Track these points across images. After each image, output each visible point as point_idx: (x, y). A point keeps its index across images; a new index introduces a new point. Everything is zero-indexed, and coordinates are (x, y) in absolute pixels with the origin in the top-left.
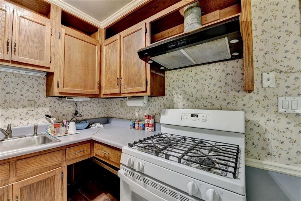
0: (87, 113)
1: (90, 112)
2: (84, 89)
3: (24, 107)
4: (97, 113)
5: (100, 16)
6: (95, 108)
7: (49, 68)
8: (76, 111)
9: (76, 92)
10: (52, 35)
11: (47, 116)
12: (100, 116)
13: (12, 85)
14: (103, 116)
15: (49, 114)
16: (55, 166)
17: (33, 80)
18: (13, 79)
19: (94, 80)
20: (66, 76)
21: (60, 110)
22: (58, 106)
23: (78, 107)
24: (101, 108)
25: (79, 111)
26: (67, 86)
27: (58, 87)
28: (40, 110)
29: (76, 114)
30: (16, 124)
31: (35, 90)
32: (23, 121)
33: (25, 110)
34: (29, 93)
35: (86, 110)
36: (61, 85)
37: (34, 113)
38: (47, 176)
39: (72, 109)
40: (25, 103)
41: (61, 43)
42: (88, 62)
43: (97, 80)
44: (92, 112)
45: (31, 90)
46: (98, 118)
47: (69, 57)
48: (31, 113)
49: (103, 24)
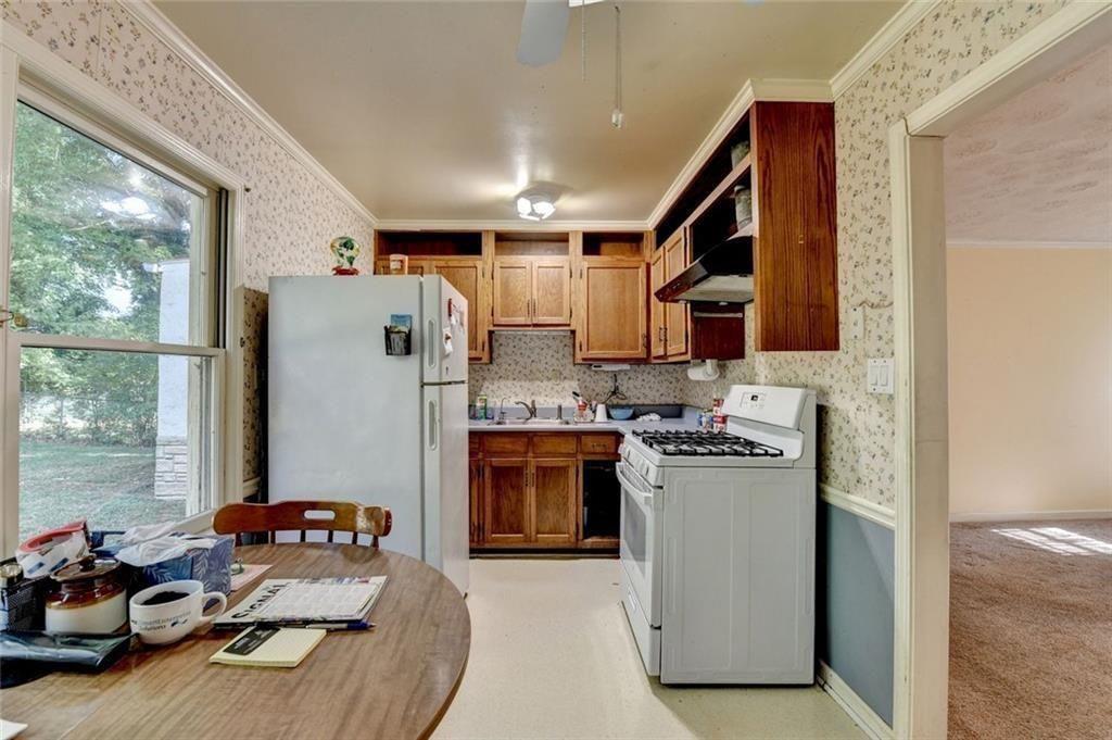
0: (636, 392)
1: (643, 391)
2: (619, 349)
3: (549, 379)
4: (658, 395)
5: (644, 213)
6: (651, 384)
7: (569, 325)
8: (617, 388)
9: (605, 356)
10: (571, 276)
11: (574, 393)
12: (663, 400)
13: (537, 350)
14: (670, 400)
15: (578, 391)
16: (568, 455)
17: (558, 341)
18: (538, 343)
19: (636, 332)
20: (591, 334)
21: (593, 386)
22: (589, 379)
23: (619, 381)
24: (666, 384)
25: (621, 388)
26: (593, 349)
27: (581, 350)
28: (566, 384)
29: (614, 393)
30: (542, 402)
31: (560, 355)
32: (548, 399)
33: (550, 384)
34: (554, 360)
35: (635, 387)
36: (584, 347)
37: (559, 388)
38: (561, 464)
39: (610, 385)
40: (550, 374)
41: (583, 284)
42: (624, 302)
43: (642, 330)
44: (647, 391)
45: (556, 355)
46: (660, 405)
47: (595, 301)
48: (556, 388)
49: (649, 224)
